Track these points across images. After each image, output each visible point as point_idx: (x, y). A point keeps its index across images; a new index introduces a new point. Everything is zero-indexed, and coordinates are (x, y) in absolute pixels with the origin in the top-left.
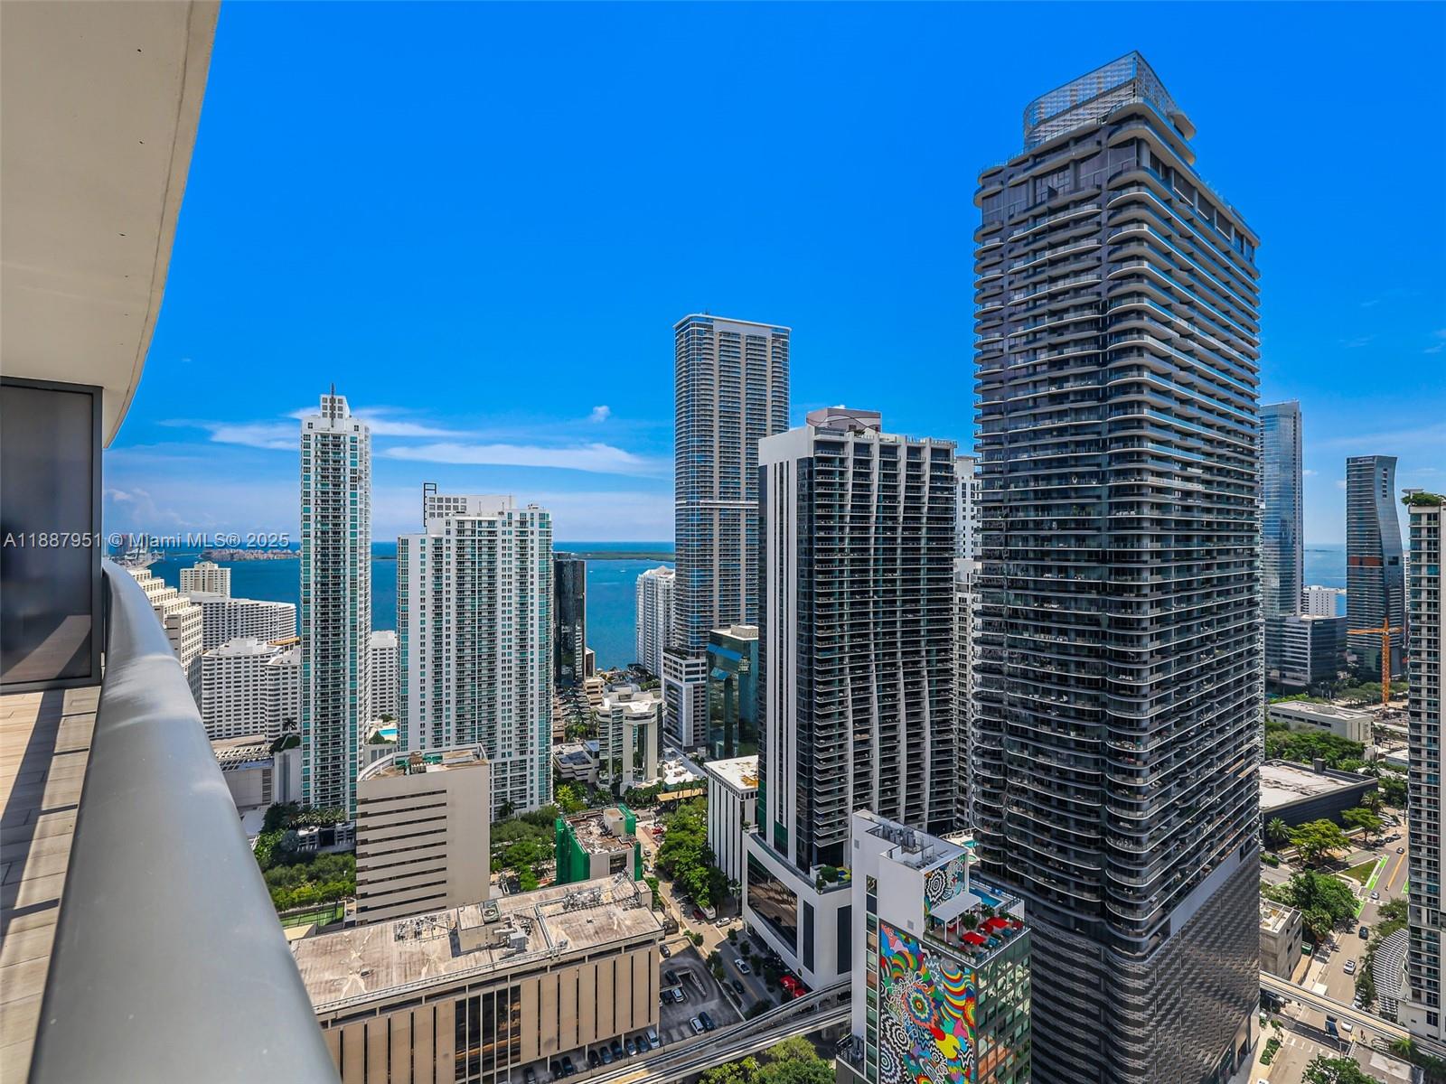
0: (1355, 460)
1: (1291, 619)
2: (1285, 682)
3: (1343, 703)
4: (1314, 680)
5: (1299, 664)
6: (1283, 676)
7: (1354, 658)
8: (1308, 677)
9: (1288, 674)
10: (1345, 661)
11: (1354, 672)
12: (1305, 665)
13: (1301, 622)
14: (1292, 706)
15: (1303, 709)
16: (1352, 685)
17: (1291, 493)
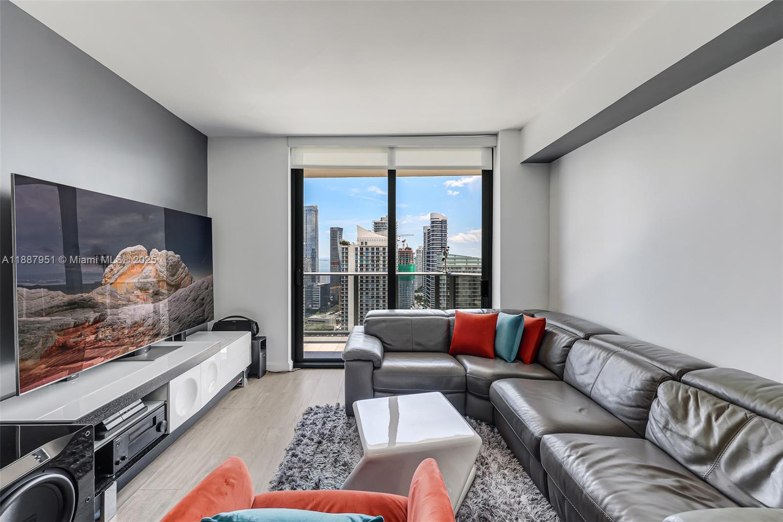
0: (332, 228)
1: (315, 285)
2: (313, 308)
3: (329, 313)
4: (321, 306)
5: (317, 301)
6: (312, 306)
7: (332, 297)
8: (320, 305)
9: (314, 305)
10: (329, 299)
11: (332, 302)
12: (319, 301)
13: (318, 286)
14: (314, 317)
15: (318, 317)
16: (331, 307)
17: (315, 239)
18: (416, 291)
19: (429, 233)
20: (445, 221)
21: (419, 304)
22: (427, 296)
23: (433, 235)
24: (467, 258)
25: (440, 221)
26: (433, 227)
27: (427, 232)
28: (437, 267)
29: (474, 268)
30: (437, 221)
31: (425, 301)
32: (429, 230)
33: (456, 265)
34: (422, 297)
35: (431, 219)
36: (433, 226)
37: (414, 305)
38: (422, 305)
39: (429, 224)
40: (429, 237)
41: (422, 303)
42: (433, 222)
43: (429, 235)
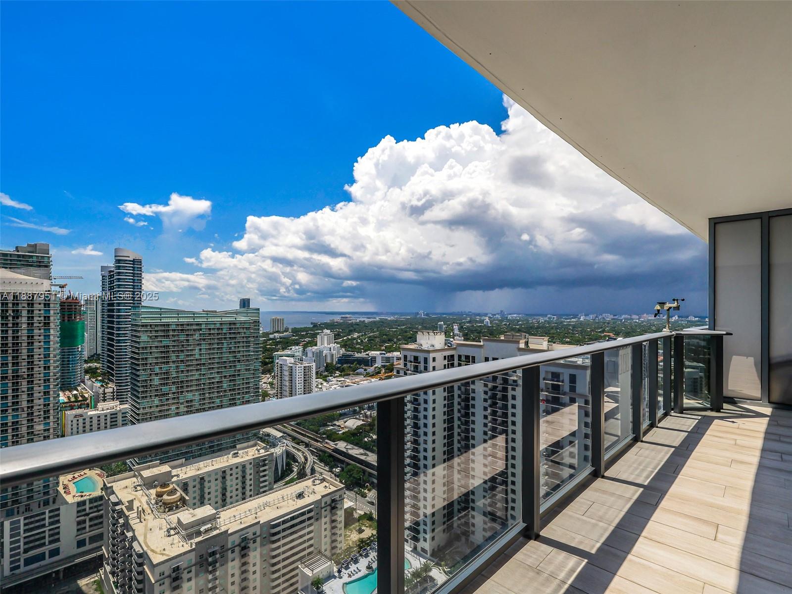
18: (86, 362)
19: (111, 276)
20: (140, 262)
21: (94, 380)
22: (109, 367)
23: (119, 279)
24: (178, 312)
25: (130, 261)
26: (118, 268)
27: (107, 274)
28: (132, 325)
29: (188, 325)
30: (126, 260)
31: (103, 374)
32: (113, 271)
33: (163, 321)
34: (97, 368)
35: (115, 256)
36: (120, 266)
37: (83, 382)
38: (100, 381)
39: (111, 264)
40: (111, 282)
41: (100, 378)
42: (118, 261)
43: (111, 280)
